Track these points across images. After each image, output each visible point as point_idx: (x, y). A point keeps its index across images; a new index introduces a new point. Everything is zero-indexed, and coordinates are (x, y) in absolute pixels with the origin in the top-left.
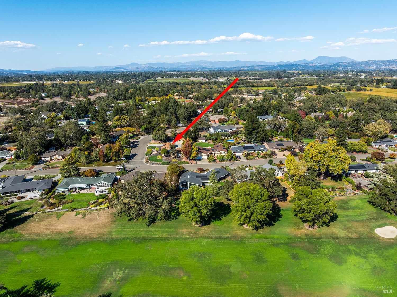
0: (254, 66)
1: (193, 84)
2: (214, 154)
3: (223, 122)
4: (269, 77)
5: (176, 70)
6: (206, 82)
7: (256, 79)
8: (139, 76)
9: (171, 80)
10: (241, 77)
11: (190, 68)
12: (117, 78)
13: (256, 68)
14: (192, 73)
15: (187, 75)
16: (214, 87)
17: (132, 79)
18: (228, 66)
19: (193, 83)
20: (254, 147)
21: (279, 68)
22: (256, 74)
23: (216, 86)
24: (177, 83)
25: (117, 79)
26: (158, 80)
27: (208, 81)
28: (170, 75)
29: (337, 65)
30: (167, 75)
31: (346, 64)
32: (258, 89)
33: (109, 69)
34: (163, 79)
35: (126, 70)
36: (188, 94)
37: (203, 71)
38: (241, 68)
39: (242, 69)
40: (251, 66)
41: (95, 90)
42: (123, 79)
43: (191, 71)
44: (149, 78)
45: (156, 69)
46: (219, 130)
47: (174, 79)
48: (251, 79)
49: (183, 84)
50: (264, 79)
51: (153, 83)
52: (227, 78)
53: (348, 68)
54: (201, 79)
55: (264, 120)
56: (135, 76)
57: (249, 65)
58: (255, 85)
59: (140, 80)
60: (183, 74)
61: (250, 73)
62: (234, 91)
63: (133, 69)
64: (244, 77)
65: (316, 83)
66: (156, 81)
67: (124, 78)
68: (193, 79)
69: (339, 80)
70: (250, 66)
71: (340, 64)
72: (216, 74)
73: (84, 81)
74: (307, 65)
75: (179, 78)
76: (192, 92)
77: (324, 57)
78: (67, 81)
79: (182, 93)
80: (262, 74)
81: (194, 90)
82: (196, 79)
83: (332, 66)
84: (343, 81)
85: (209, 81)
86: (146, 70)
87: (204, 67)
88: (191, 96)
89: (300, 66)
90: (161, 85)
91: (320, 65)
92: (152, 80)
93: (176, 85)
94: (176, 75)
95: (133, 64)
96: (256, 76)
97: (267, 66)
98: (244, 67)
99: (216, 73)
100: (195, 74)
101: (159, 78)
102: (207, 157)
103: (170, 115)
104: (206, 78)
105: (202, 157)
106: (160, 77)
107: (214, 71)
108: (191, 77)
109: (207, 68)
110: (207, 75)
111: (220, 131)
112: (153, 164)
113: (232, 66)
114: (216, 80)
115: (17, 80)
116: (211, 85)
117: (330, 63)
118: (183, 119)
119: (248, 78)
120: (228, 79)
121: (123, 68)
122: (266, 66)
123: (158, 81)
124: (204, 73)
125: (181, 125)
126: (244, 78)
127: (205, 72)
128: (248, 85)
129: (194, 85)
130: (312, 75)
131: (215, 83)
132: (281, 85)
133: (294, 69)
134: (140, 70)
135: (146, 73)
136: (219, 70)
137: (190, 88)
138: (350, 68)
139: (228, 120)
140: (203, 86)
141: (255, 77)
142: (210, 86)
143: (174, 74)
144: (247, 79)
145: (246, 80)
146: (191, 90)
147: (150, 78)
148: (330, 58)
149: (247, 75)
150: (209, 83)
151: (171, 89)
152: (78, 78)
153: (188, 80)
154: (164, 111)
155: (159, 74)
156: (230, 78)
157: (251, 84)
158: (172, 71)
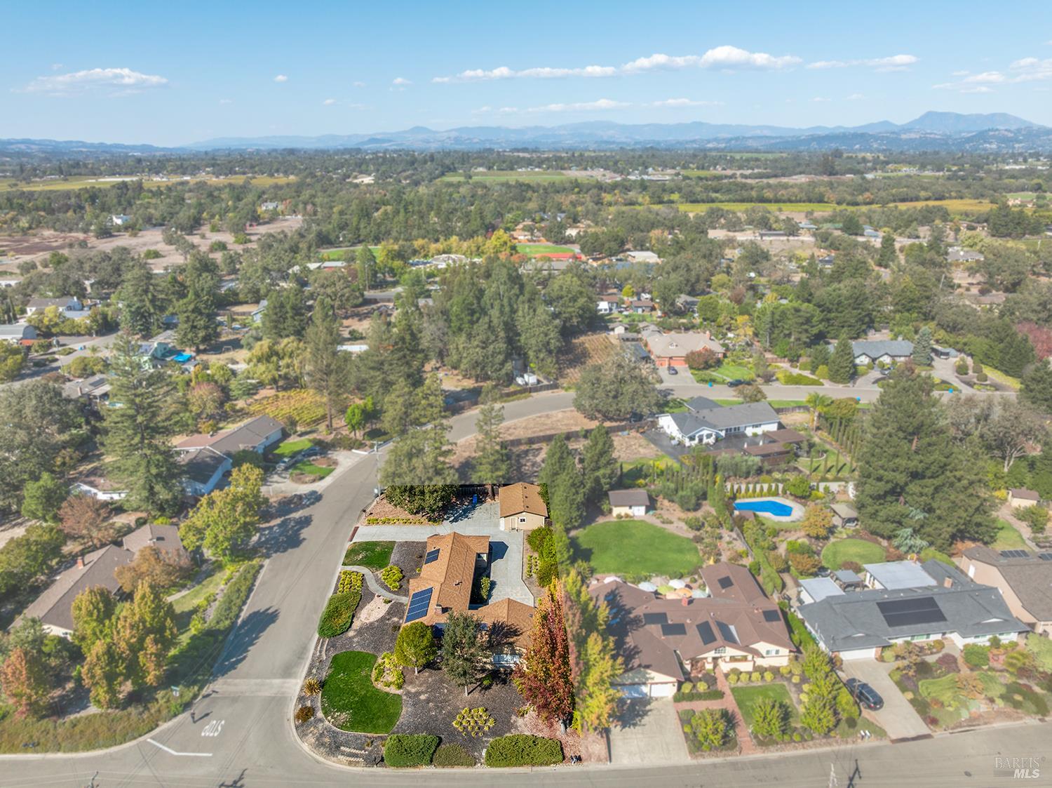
0: (744, 138)
1: (576, 190)
2: (715, 659)
3: (707, 366)
4: (798, 170)
5: (530, 147)
6: (615, 186)
7: (761, 176)
8: (425, 162)
9: (512, 177)
10: (715, 168)
11: (569, 142)
12: (364, 167)
13: (750, 143)
14: (573, 156)
15: (559, 161)
16: (640, 200)
17: (404, 171)
18: (671, 138)
19: (576, 186)
20: (943, 606)
21: (814, 145)
22: (757, 160)
23: (647, 198)
24: (529, 186)
25: (361, 172)
26: (477, 174)
27: (619, 179)
28: (511, 162)
29: (983, 136)
30: (504, 162)
31: (1010, 135)
32: (780, 210)
33: (351, 145)
34: (491, 171)
35: (397, 145)
36: (562, 227)
37: (603, 151)
38: (709, 142)
39: (710, 145)
40: (737, 139)
41: (281, 208)
42: (378, 170)
43: (570, 149)
44: (450, 169)
45: (475, 143)
46: (705, 433)
47: (520, 174)
48: (746, 177)
49: (545, 189)
50: (783, 175)
51: (459, 185)
52: (673, 171)
53: (1017, 146)
54: (599, 174)
55: (874, 360)
56: (413, 163)
57: (730, 136)
58: (768, 194)
59: (425, 174)
60: (548, 159)
61: (738, 156)
62: (710, 217)
63: (415, 143)
64: (724, 169)
65: (956, 192)
66: (470, 177)
67: (383, 168)
68: (575, 174)
69: (1025, 184)
70: (731, 139)
71: (991, 133)
72: (641, 160)
73: (271, 175)
74: (895, 136)
75: (537, 170)
76: (575, 220)
77: (942, 113)
78: (226, 175)
79: (542, 220)
80: (776, 161)
81: (579, 209)
82: (584, 173)
83: (969, 140)
84: (1036, 187)
85: (624, 180)
86: (450, 146)
87: (605, 138)
88: (572, 232)
89: (876, 138)
90: (480, 192)
91: (932, 136)
92: (460, 175)
93: (527, 191)
94: (529, 162)
95: (417, 130)
96: (758, 167)
97: (780, 137)
98: (716, 140)
99: (640, 157)
100: (582, 160)
101: (481, 169)
102: (675, 689)
103: (488, 339)
104: (615, 171)
105: (645, 689)
106: (481, 165)
107: (633, 150)
108: (570, 168)
109: (613, 143)
110: (616, 163)
111: (709, 436)
112: (334, 748)
113: (681, 138)
114: (645, 177)
115: (95, 173)
116: (632, 194)
117: (960, 132)
118: (542, 356)
119: (739, 173)
120: (678, 174)
121: (390, 141)
122: (776, 138)
123: (475, 179)
124: (608, 157)
125: (531, 379)
126: (724, 172)
127: (608, 154)
128: (745, 194)
129: (579, 193)
130: (923, 167)
131: (643, 186)
132: (849, 198)
133: (857, 146)
134: (433, 147)
135: (447, 154)
136: (647, 149)
137: (568, 202)
138: (1021, 145)
139: (725, 356)
140: (607, 197)
141: (756, 171)
142: (628, 197)
143: (524, 158)
144: (735, 174)
145: (731, 177)
146: (572, 210)
147: (455, 170)
148: (958, 117)
149: (731, 163)
150: (626, 187)
151: (510, 206)
152: (257, 169)
153: (563, 177)
154: (462, 319)
155: (482, 158)
156: (683, 172)
157: (754, 194)
158: (518, 151)
